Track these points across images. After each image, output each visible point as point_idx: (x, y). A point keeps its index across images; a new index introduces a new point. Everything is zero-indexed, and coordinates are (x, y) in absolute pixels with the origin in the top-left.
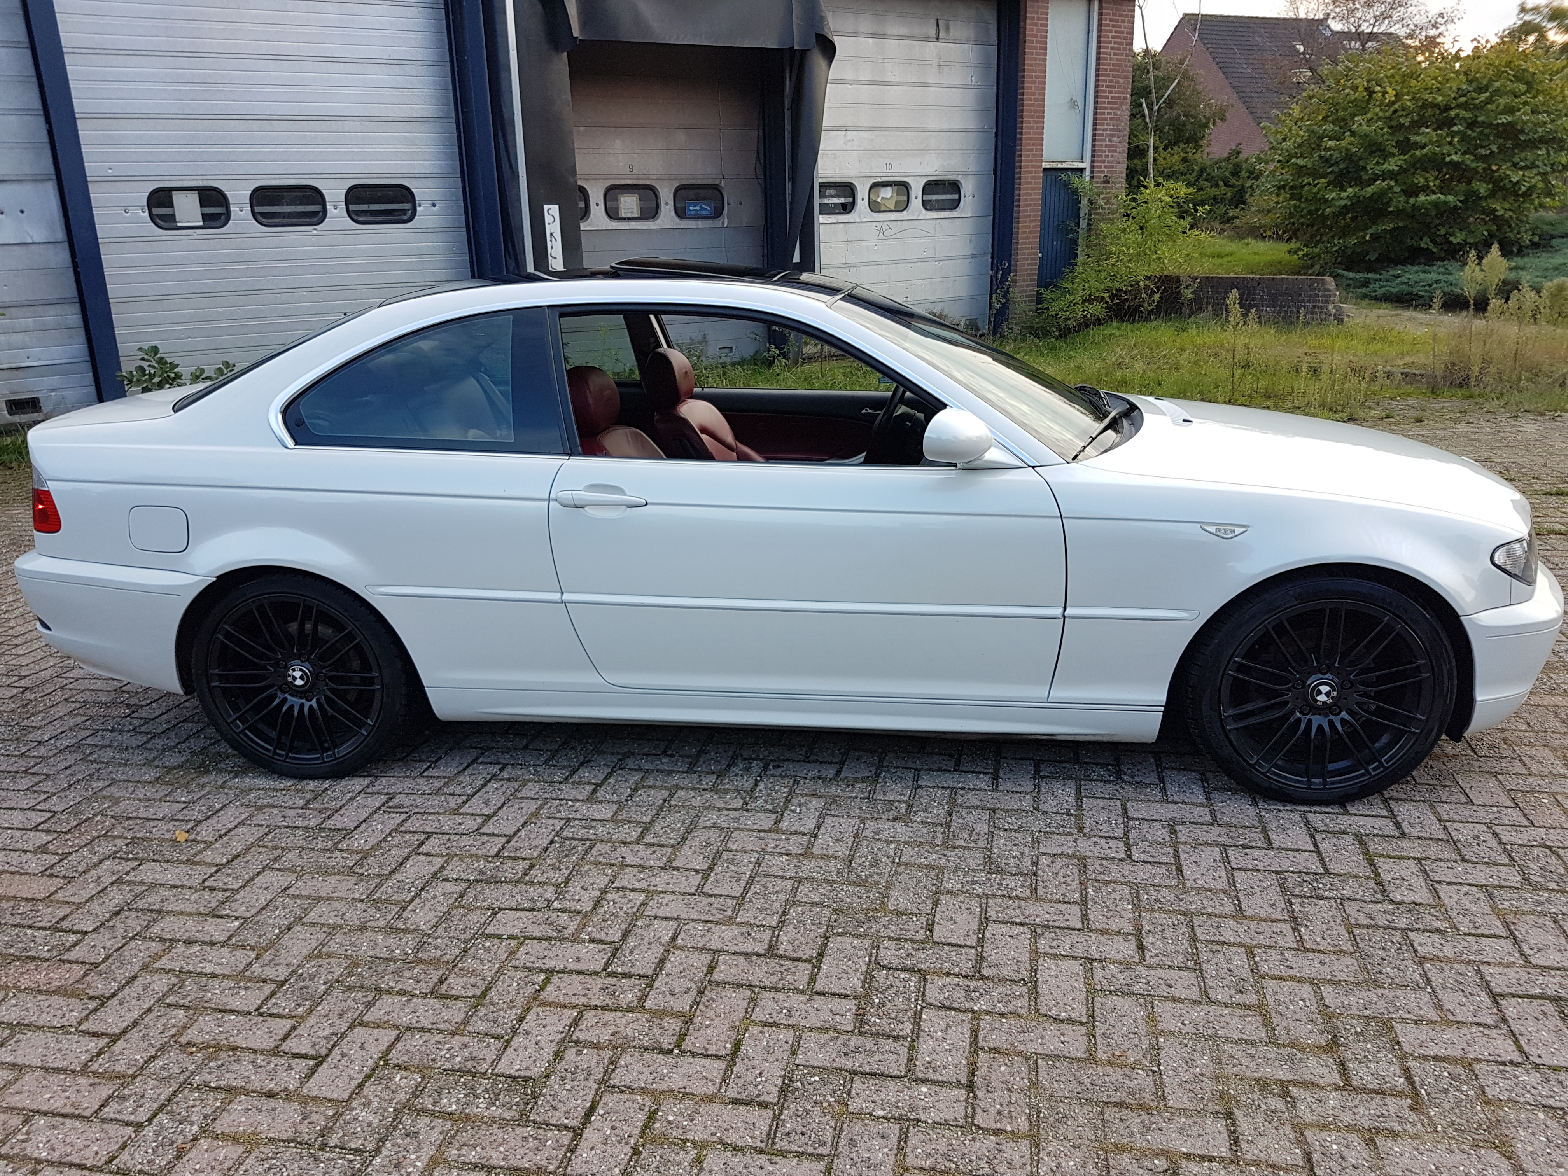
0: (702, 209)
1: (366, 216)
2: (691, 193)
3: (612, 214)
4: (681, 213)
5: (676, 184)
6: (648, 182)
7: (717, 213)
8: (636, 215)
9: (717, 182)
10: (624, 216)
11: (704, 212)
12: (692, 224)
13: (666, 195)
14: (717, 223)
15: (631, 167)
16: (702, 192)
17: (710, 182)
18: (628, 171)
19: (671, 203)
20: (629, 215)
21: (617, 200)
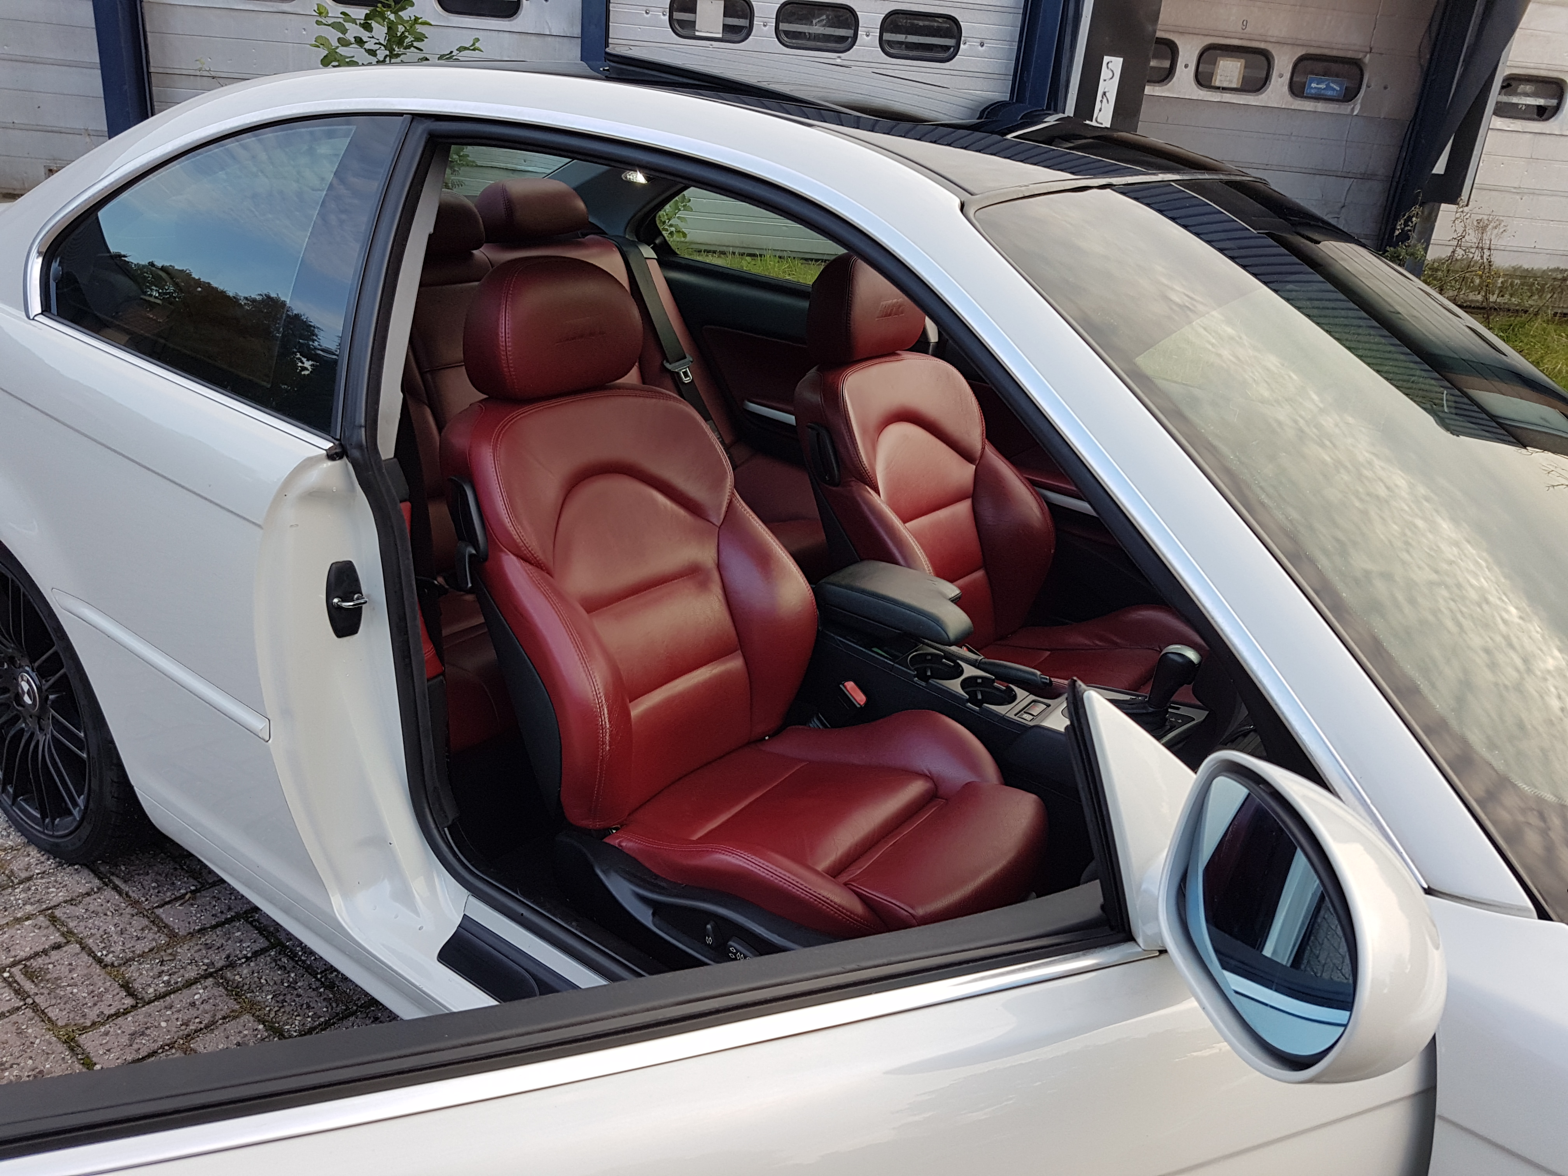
0: (1328, 87)
1: (900, 48)
2: (1320, 66)
3: (1203, 79)
4: (1296, 89)
5: (1301, 52)
6: (1262, 45)
7: (1349, 96)
8: (1234, 85)
9: (1360, 56)
10: (1218, 84)
11: (1330, 93)
12: (1308, 105)
13: (1283, 65)
14: (1345, 109)
15: (1245, 24)
16: (1334, 67)
17: (1350, 55)
18: (1239, 28)
19: (1288, 76)
20: (1225, 85)
21: (1214, 63)
